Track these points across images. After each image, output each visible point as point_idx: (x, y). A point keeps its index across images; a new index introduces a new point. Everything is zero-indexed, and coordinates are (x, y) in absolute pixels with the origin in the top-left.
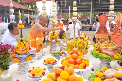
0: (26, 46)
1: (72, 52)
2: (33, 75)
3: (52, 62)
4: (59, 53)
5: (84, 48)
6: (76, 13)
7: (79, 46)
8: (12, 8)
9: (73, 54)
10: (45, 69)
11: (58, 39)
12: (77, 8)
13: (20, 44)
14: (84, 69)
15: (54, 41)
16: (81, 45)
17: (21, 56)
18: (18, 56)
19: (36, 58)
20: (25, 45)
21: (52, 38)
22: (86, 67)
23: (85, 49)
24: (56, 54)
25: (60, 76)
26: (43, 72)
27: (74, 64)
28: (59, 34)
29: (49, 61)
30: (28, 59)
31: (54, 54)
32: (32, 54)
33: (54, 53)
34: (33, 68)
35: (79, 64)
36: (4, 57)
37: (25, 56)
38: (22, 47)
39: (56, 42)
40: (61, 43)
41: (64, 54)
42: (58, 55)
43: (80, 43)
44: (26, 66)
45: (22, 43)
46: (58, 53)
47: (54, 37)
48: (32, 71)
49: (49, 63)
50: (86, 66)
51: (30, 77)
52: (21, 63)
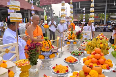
0: (49, 45)
2: (58, 72)
3: (73, 61)
4: (79, 53)
5: (105, 49)
6: (93, 14)
7: (100, 46)
8: (33, 11)
9: (96, 54)
10: (67, 67)
11: (76, 40)
13: (45, 42)
14: (108, 70)
15: (72, 40)
16: (102, 45)
17: (45, 53)
18: (42, 53)
19: (58, 56)
20: (48, 43)
21: (70, 38)
22: (110, 68)
24: (76, 53)
25: (89, 74)
28: (76, 34)
30: (51, 56)
31: (73, 53)
32: (55, 52)
33: (73, 52)
34: (57, 65)
35: (102, 65)
37: (49, 53)
38: (46, 46)
39: (74, 42)
40: (79, 43)
42: (77, 54)
43: (101, 43)
44: (49, 62)
45: (46, 41)
46: (77, 52)
47: (72, 36)
48: (56, 68)
49: (70, 62)
50: (109, 67)
51: (54, 73)
52: (46, 60)
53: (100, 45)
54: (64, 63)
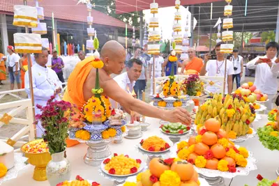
0: (104, 107)
1: (205, 128)
2: (112, 171)
3: (158, 148)
4: (179, 128)
5: (239, 121)
6: (231, 33)
7: (226, 114)
9: (206, 133)
10: (139, 161)
11: (182, 96)
12: (234, 22)
13: (94, 101)
14: (231, 173)
15: (171, 98)
16: (232, 111)
17: (92, 127)
18: (86, 126)
19: (125, 134)
20: (102, 104)
21: (167, 91)
22: (238, 169)
23: (241, 123)
24: (172, 129)
26: (132, 167)
27: (207, 158)
28: (185, 83)
29: (152, 143)
30: (107, 134)
31: (167, 128)
32: (115, 125)
33: (166, 126)
34: (115, 155)
35: (219, 159)
36: (55, 125)
37: (101, 127)
38: (97, 109)
39: (177, 101)
40: (187, 105)
41: (190, 131)
42: (175, 132)
43: (230, 107)
44: (103, 148)
45: (98, 99)
46: (177, 128)
47: (172, 88)
48: (110, 162)
49: (151, 149)
50: (237, 166)
51: (105, 173)
52: (92, 142)
53: (228, 110)
54: (138, 151)
